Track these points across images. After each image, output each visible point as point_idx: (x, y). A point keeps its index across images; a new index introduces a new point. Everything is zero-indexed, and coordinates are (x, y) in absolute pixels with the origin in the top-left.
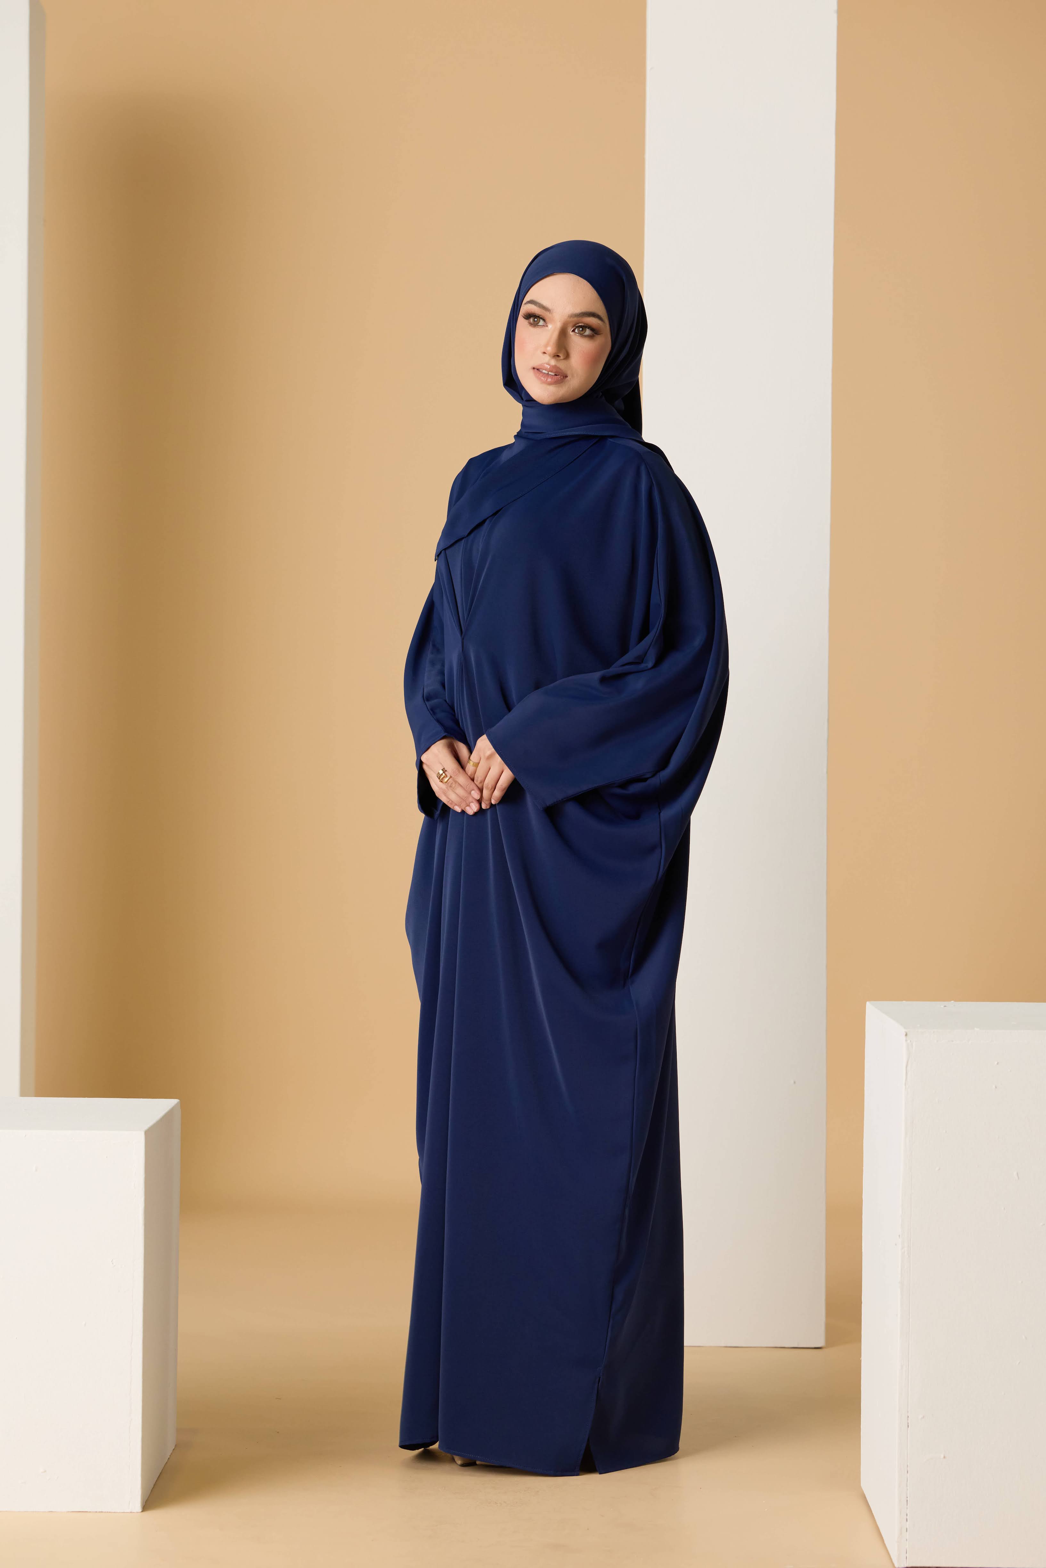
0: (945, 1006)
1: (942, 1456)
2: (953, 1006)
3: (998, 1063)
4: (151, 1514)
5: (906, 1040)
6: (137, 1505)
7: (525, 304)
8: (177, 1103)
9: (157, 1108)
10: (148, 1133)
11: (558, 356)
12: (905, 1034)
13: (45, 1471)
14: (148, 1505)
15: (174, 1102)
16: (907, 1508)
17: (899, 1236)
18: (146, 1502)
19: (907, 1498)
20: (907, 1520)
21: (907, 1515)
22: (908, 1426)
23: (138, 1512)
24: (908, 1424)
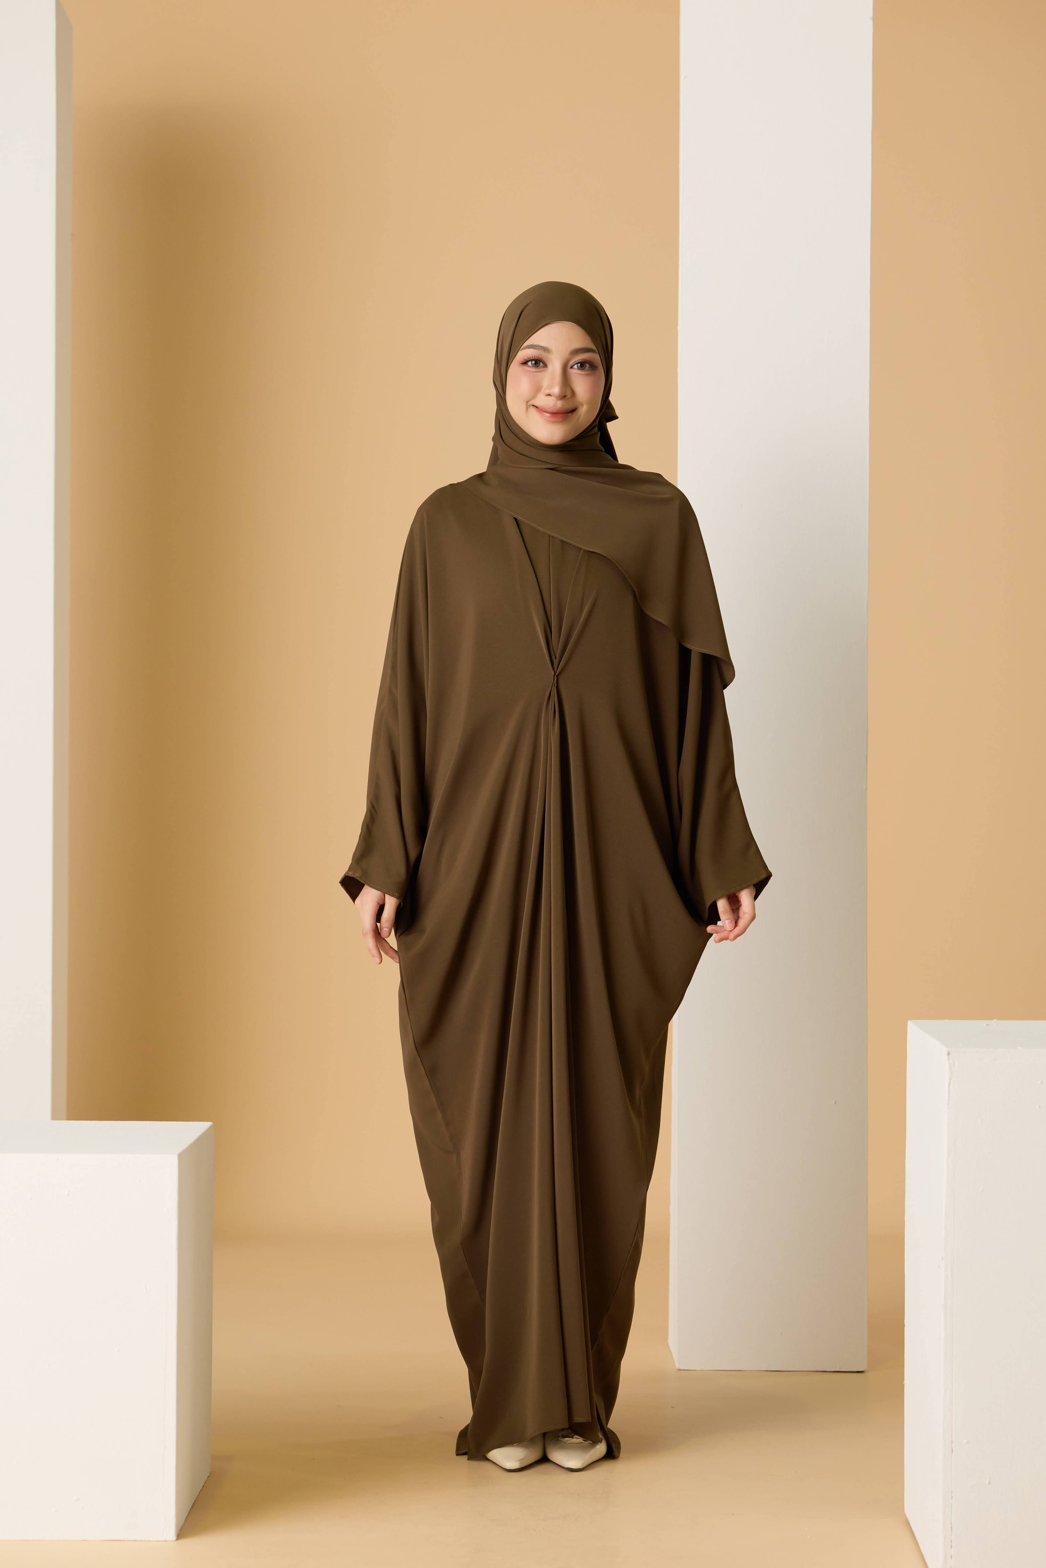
0: (988, 1025)
1: (987, 1482)
2: (996, 1025)
3: (1041, 1083)
4: (185, 1542)
5: (949, 1060)
6: (171, 1534)
8: (211, 1126)
9: (194, 1129)
10: (180, 1156)
12: (947, 1053)
13: (78, 1499)
14: (181, 1534)
15: (207, 1125)
16: (952, 1535)
17: (942, 1258)
18: (180, 1530)
19: (952, 1524)
20: (951, 1546)
21: (951, 1542)
22: (952, 1451)
23: (172, 1541)
24: (952, 1449)
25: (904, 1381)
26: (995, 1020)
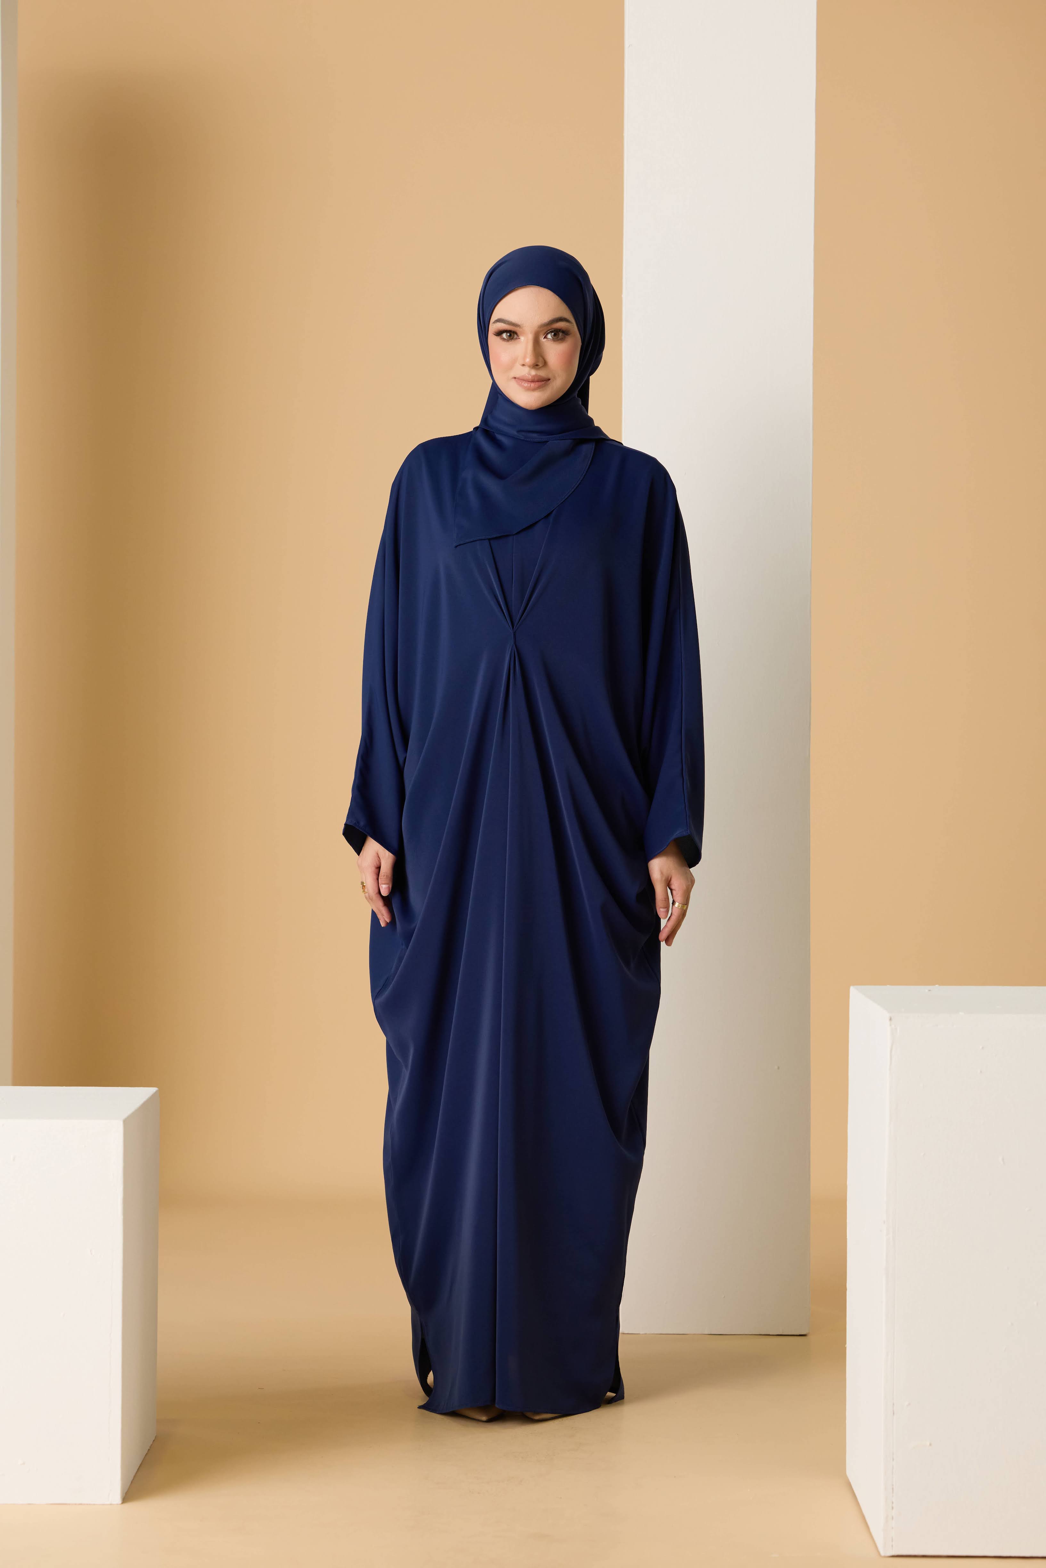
0: (930, 990)
1: (928, 1444)
2: (938, 990)
3: (983, 1048)
4: (131, 1506)
5: (890, 1025)
6: (117, 1497)
7: (494, 323)
8: (156, 1092)
9: (140, 1095)
10: (126, 1122)
11: (537, 365)
12: (889, 1019)
14: (128, 1496)
15: (152, 1090)
16: (893, 1496)
17: (884, 1222)
18: (126, 1493)
19: (893, 1485)
20: (893, 1508)
21: (893, 1503)
22: (894, 1414)
23: (117, 1504)
24: (893, 1411)
25: (846, 1343)
26: (937, 986)
